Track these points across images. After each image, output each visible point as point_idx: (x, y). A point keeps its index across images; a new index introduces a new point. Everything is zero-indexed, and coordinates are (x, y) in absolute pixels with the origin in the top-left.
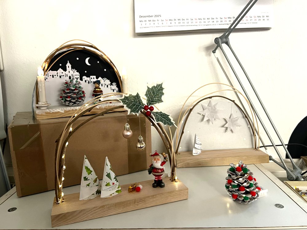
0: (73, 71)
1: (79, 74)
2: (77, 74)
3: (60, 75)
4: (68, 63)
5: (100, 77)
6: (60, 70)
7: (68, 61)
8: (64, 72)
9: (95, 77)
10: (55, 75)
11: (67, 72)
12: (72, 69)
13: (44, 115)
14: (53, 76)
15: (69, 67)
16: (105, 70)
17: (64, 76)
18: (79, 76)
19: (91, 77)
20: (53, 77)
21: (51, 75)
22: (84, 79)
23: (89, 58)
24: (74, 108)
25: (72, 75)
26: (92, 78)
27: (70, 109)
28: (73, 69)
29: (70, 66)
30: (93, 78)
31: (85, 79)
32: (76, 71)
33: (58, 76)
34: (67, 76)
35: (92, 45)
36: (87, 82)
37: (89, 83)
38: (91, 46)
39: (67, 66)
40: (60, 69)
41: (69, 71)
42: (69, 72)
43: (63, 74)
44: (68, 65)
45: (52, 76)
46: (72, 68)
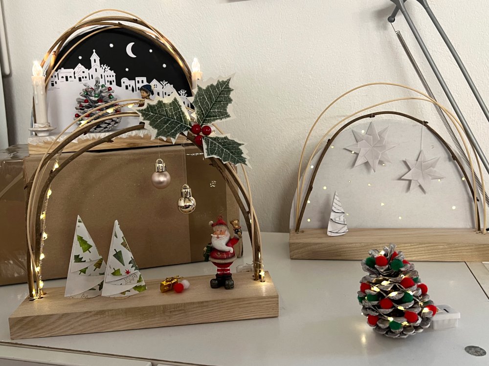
0: (104, 68)
1: (114, 74)
2: (111, 74)
3: (80, 76)
4: (94, 53)
5: (155, 80)
6: (80, 68)
7: (94, 51)
8: (86, 70)
9: (144, 79)
10: (71, 77)
11: (92, 71)
12: (101, 64)
13: (40, 147)
14: (67, 77)
15: (95, 62)
16: (164, 66)
17: (86, 77)
18: (114, 78)
19: (137, 79)
20: (67, 80)
21: (62, 77)
22: (124, 83)
23: (132, 44)
24: (96, 136)
25: (101, 75)
26: (138, 82)
27: (89, 137)
28: (102, 66)
29: (98, 59)
30: (140, 82)
31: (126, 84)
32: (109, 68)
33: (75, 78)
34: (92, 78)
35: (135, 18)
36: (130, 88)
37: (133, 90)
38: (135, 21)
39: (92, 59)
40: (79, 64)
41: (96, 69)
42: (96, 71)
43: (84, 75)
44: (95, 57)
45: (65, 78)
46: (102, 62)
